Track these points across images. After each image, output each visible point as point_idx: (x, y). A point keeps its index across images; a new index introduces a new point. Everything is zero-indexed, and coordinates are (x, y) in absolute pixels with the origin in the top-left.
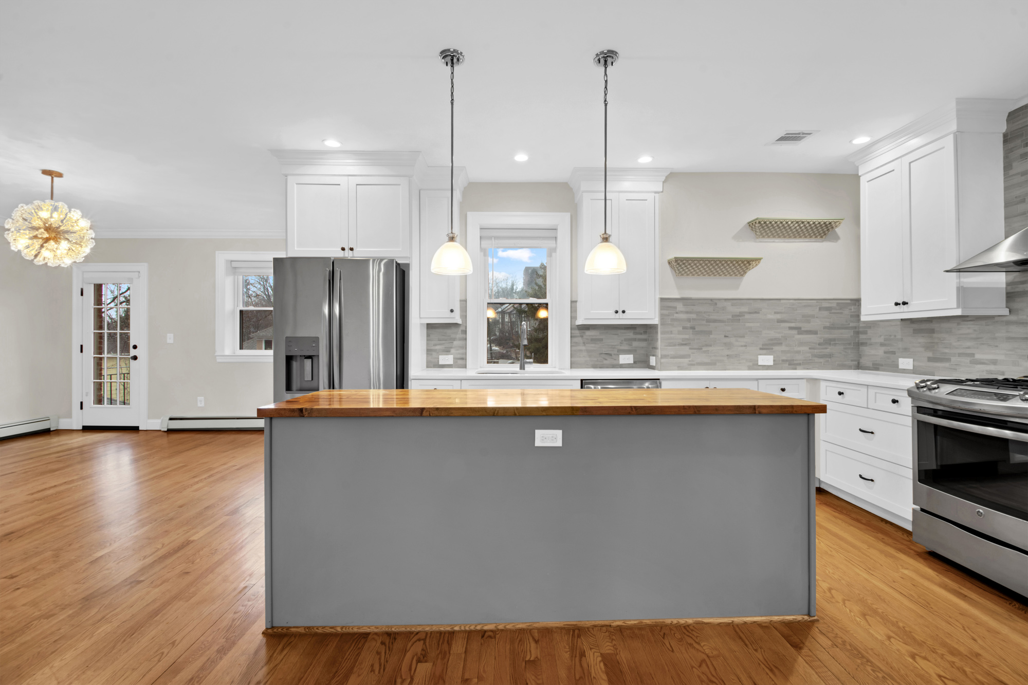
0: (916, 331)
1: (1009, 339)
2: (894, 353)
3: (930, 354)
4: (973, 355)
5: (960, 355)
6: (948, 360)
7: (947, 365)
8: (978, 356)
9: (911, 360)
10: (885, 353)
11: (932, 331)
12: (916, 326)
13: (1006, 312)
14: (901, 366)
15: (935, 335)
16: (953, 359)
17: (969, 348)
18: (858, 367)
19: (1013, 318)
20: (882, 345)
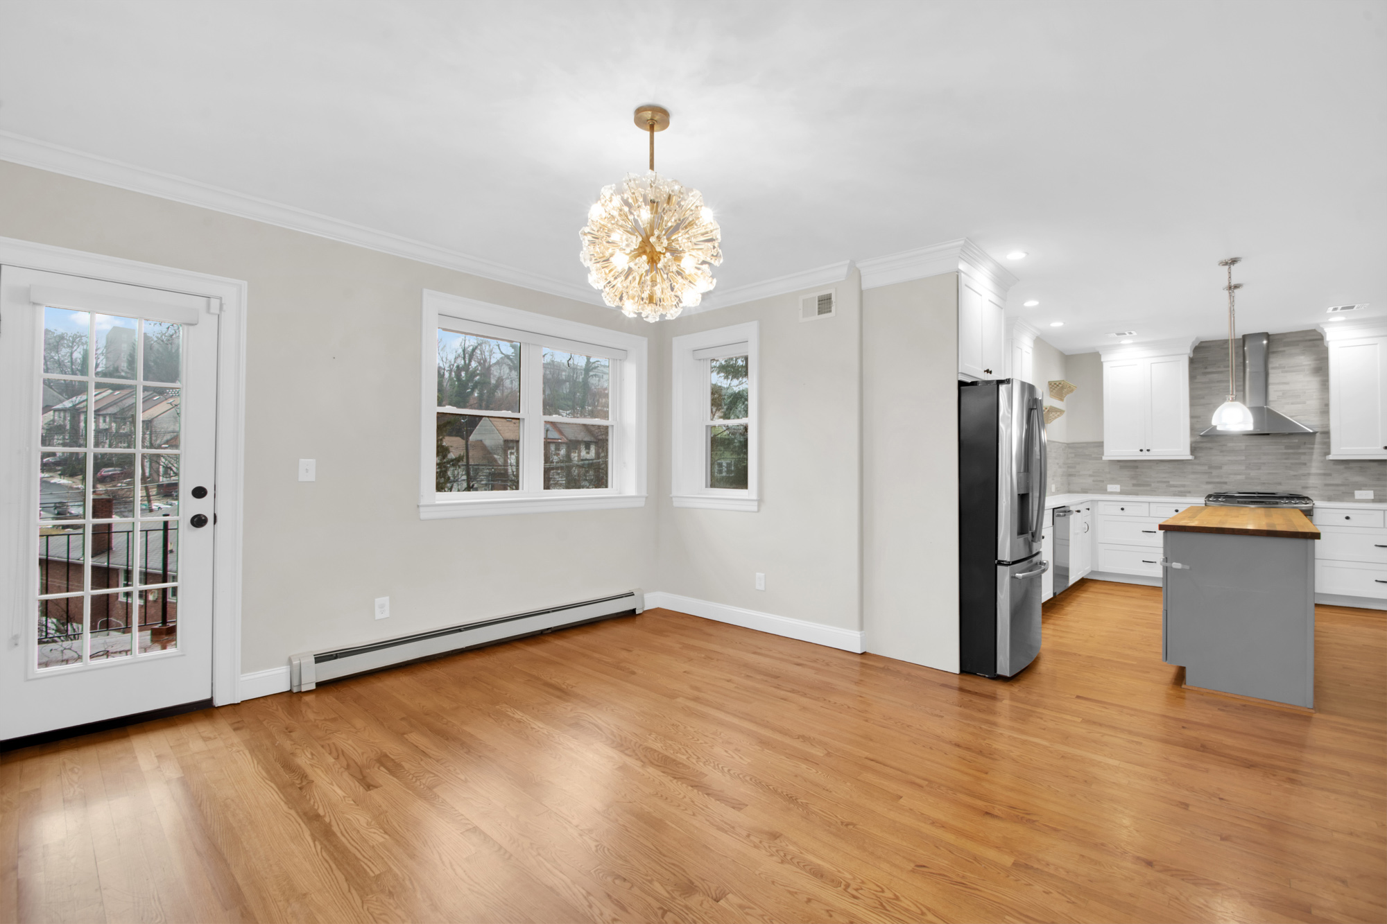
0: (1122, 467)
1: (1194, 473)
2: (1103, 481)
3: (1135, 482)
4: (1168, 482)
5: (1158, 482)
6: (1150, 485)
7: (1148, 488)
8: (1171, 483)
9: (1119, 486)
10: (1094, 481)
11: (1137, 467)
12: (1121, 464)
13: (1190, 457)
14: (1109, 490)
15: (1137, 470)
16: (1153, 485)
17: (1165, 478)
18: (1069, 492)
19: (1197, 461)
20: (1090, 476)
